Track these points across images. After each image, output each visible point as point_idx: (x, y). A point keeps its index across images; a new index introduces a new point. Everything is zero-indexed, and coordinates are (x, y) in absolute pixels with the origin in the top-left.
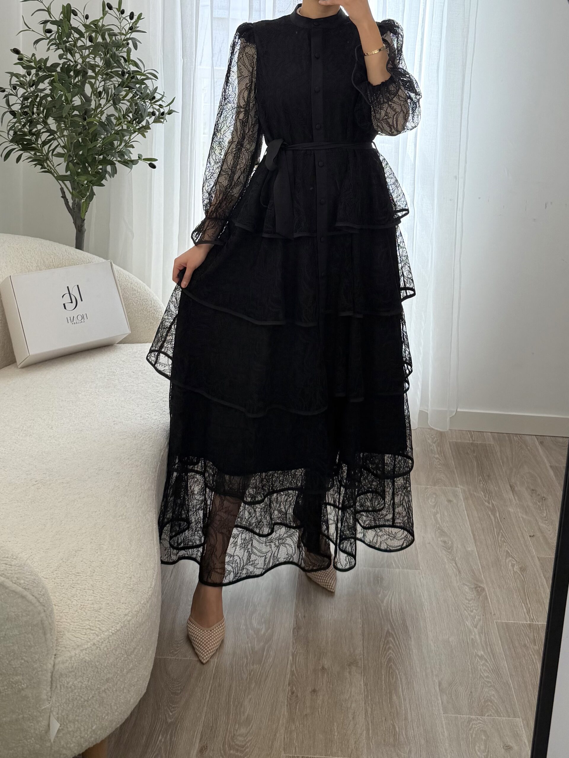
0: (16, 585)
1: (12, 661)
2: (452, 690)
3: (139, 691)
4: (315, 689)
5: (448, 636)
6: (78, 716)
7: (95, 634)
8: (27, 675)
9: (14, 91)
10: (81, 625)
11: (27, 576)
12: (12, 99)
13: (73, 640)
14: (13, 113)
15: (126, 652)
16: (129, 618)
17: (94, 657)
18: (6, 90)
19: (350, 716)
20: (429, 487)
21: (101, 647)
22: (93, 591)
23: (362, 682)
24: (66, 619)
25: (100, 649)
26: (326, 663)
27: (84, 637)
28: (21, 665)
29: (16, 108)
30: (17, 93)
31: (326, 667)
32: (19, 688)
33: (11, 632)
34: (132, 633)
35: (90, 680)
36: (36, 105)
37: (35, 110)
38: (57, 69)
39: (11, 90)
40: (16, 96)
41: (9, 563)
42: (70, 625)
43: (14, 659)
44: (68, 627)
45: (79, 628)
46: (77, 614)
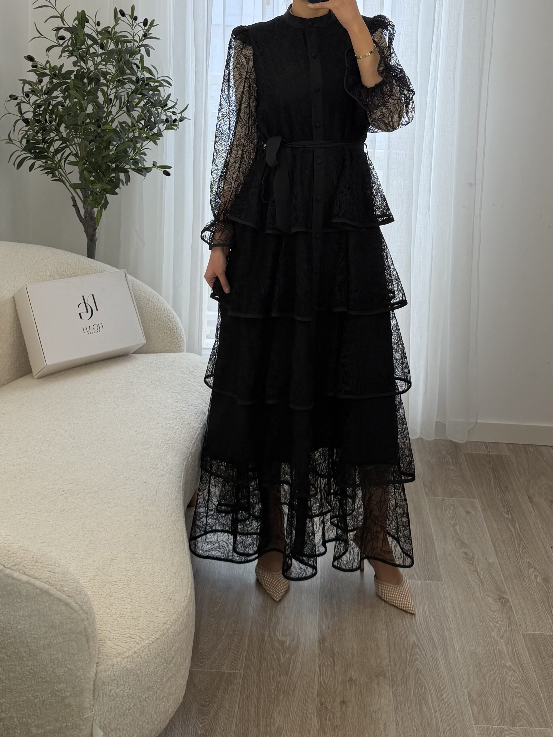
0: (59, 593)
1: (56, 669)
2: (482, 700)
3: (177, 700)
4: (344, 700)
5: (474, 647)
6: (120, 724)
7: (135, 643)
8: (71, 683)
9: (27, 98)
10: (122, 633)
11: (70, 584)
12: (25, 107)
13: (115, 648)
14: (26, 121)
15: (165, 661)
16: (168, 626)
17: (135, 665)
18: (19, 98)
19: (382, 728)
20: (446, 498)
21: (142, 655)
22: (131, 599)
23: (391, 694)
24: (106, 628)
25: (141, 658)
26: (353, 674)
27: (124, 645)
28: (65, 673)
29: (29, 116)
30: (29, 100)
31: (354, 678)
32: (63, 696)
33: (56, 640)
34: (171, 641)
35: (131, 689)
36: (48, 113)
37: (47, 117)
38: (71, 76)
39: (24, 97)
40: (29, 103)
41: (53, 571)
42: (111, 633)
43: (58, 667)
44: (108, 635)
45: (119, 636)
46: (116, 622)
